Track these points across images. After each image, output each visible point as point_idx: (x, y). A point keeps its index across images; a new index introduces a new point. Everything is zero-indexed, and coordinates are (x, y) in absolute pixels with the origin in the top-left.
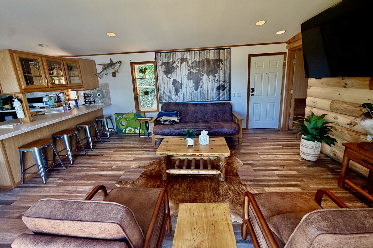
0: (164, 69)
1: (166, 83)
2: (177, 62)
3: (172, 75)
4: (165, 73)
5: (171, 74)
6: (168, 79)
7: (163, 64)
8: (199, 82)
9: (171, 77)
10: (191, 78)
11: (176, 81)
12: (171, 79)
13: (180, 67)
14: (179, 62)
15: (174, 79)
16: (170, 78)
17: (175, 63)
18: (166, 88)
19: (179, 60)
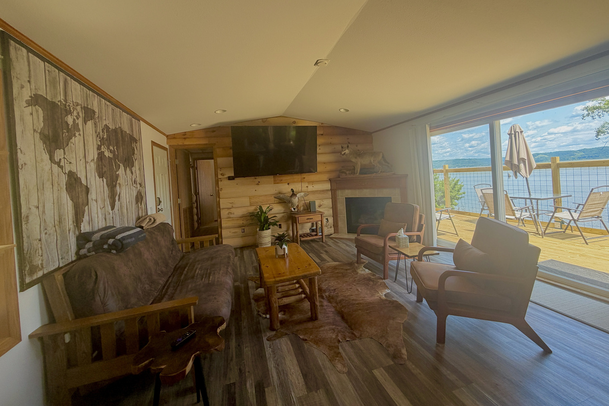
0: (42, 125)
1: (48, 185)
2: (75, 113)
3: (65, 154)
4: (44, 143)
5: (62, 150)
6: (55, 167)
7: (36, 100)
8: (115, 186)
9: (63, 160)
10: (104, 171)
11: (75, 179)
12: (61, 167)
13: (81, 133)
14: (80, 114)
15: (70, 172)
16: (58, 164)
17: (71, 113)
18: (49, 206)
19: (79, 108)
